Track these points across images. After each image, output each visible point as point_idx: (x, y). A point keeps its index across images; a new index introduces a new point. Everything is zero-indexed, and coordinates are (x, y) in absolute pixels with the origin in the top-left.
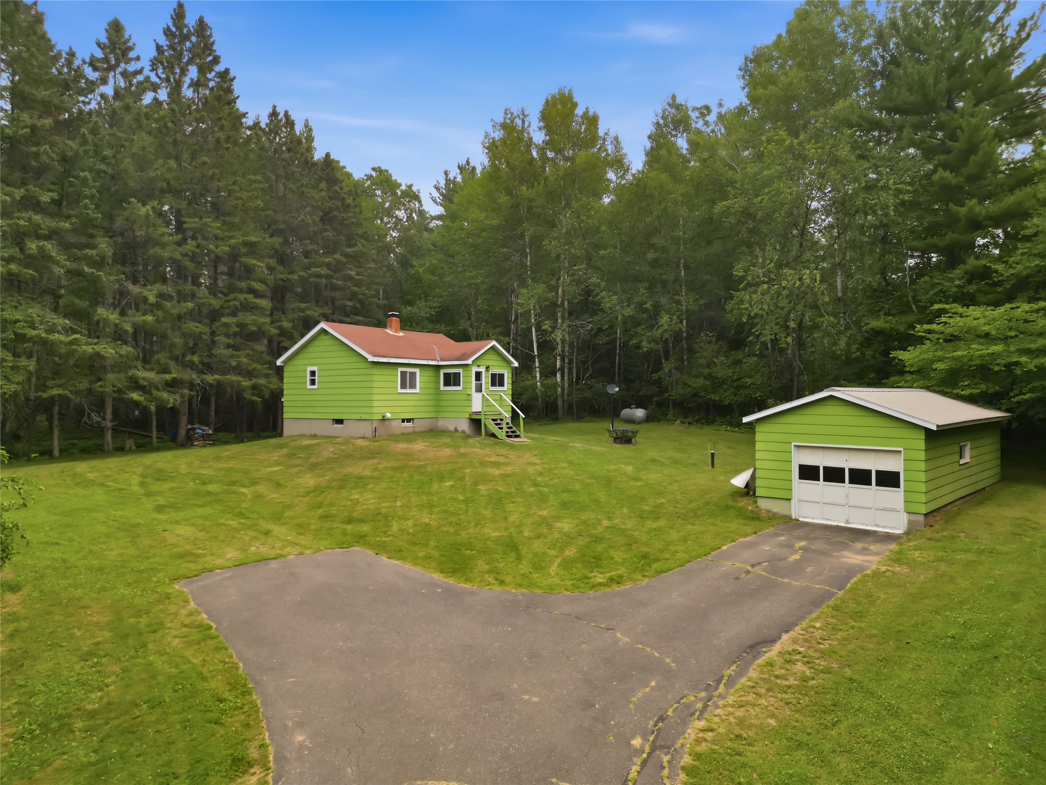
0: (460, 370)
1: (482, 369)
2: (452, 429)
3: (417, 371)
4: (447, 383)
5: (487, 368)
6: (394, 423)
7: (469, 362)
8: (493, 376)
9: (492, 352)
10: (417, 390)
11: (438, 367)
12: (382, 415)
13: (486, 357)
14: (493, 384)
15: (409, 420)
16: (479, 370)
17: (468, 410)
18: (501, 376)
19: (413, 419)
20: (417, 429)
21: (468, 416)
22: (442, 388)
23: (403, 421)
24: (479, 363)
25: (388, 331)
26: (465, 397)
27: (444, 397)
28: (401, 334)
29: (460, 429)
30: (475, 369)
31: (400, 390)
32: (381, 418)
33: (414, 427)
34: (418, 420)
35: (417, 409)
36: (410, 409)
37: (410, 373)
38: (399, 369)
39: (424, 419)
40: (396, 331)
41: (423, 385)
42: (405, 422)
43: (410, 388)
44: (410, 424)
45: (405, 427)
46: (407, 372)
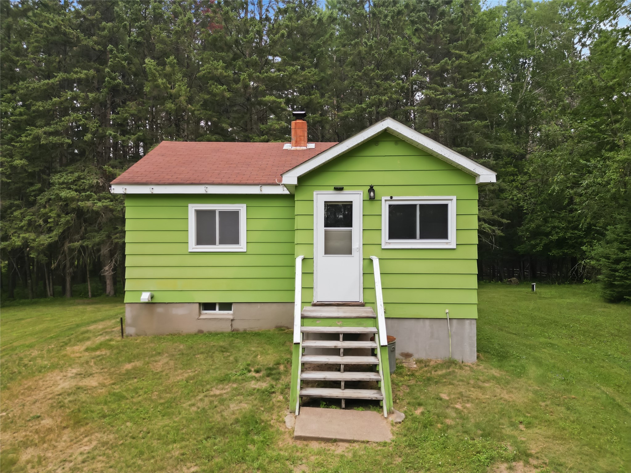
1: (353, 196)
3: (241, 208)
6: (179, 311)
7: (289, 179)
10: (242, 247)
15: (226, 306)
16: (340, 198)
19: (236, 303)
20: (240, 326)
23: (209, 306)
30: (322, 197)
31: (193, 248)
32: (144, 298)
33: (232, 320)
34: (244, 307)
35: (239, 284)
36: (223, 285)
37: (221, 213)
38: (190, 206)
39: (259, 304)
40: (297, 144)
41: (256, 236)
42: (215, 310)
43: (221, 243)
44: (227, 314)
45: (210, 319)
46: (213, 212)
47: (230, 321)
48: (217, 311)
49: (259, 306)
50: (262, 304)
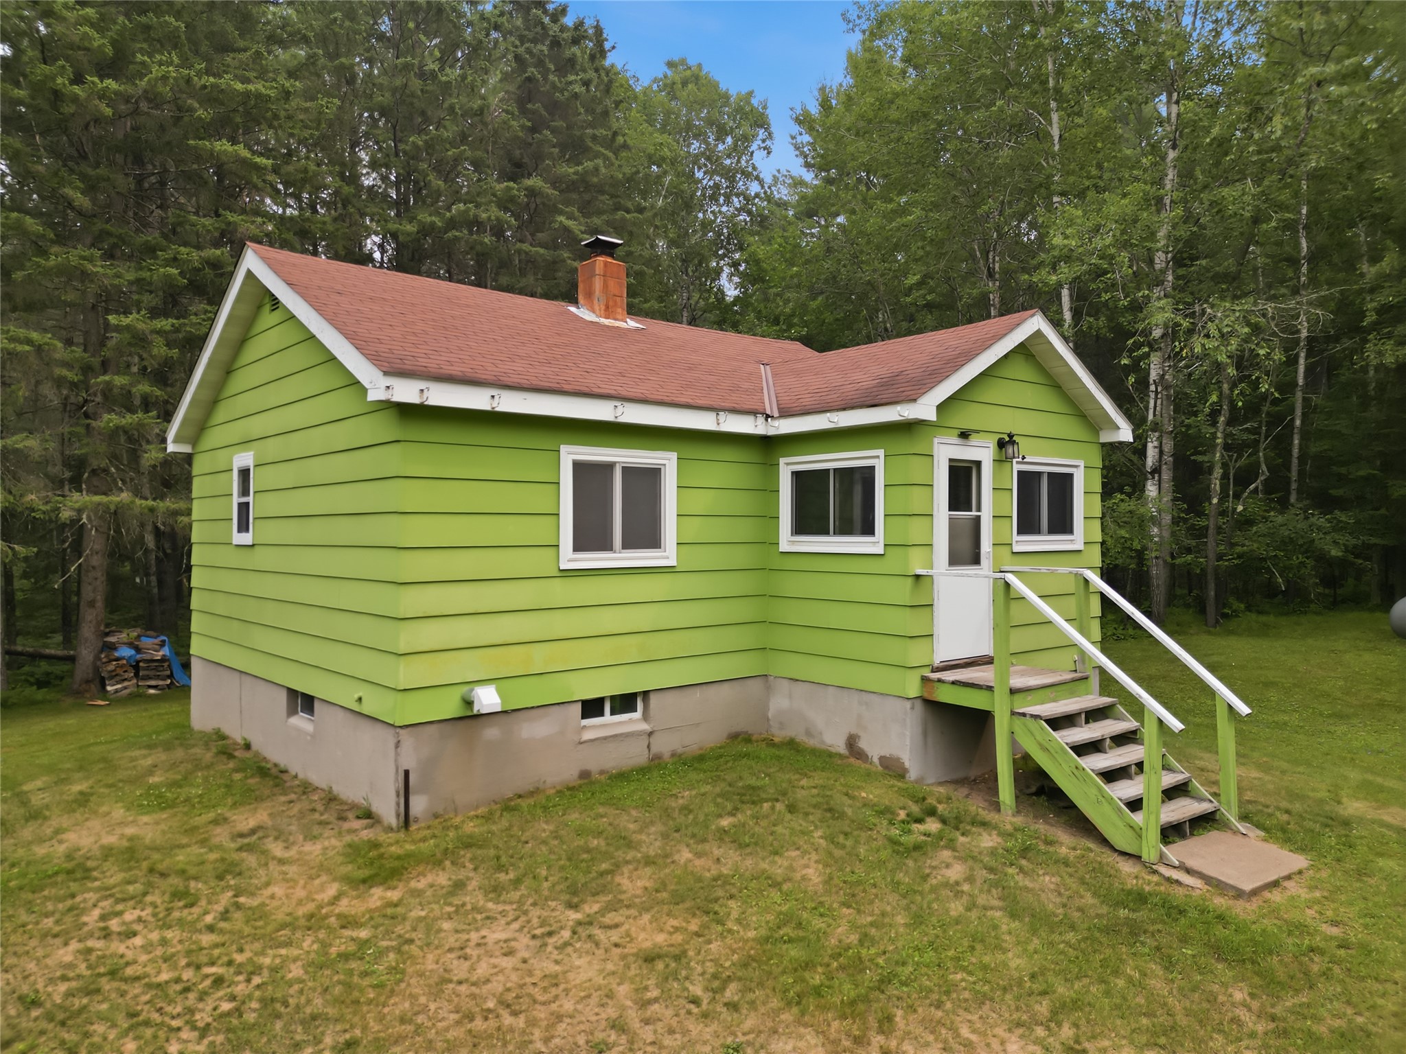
0: (873, 457)
1: (982, 452)
2: (836, 742)
3: (667, 460)
4: (807, 522)
5: (1005, 443)
6: (536, 730)
7: (925, 409)
8: (1028, 481)
9: (1021, 370)
10: (667, 555)
11: (769, 446)
12: (455, 695)
13: (996, 392)
14: (1027, 525)
15: (625, 703)
16: (967, 453)
17: (916, 654)
18: (1062, 484)
19: (646, 694)
20: (665, 745)
21: (913, 689)
22: (787, 540)
23: (592, 708)
24: (966, 417)
25: (584, 313)
26: (902, 591)
27: (793, 585)
28: (632, 324)
29: (875, 748)
30: (946, 450)
31: (569, 558)
32: (449, 707)
33: (650, 734)
34: (670, 696)
35: (662, 645)
36: (631, 648)
37: (628, 471)
38: (564, 449)
39: (698, 688)
40: (608, 312)
41: (695, 529)
42: (602, 714)
43: (627, 545)
44: (631, 721)
45: (605, 738)
46: (609, 467)
47: (645, 737)
48: (608, 718)
49: (698, 693)
50: (704, 687)
